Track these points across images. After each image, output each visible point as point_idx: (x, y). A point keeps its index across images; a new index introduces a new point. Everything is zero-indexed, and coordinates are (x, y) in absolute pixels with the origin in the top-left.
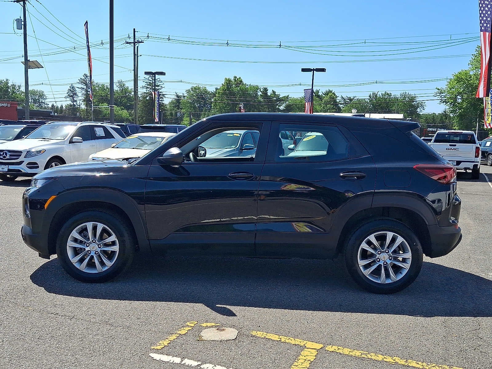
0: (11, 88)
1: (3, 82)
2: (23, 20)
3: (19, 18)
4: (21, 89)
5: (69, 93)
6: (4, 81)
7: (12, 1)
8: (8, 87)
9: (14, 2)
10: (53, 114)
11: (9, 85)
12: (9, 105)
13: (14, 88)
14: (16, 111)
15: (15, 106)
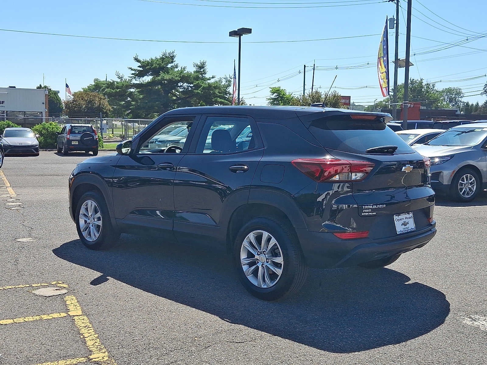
0: (425, 88)
1: (418, 82)
2: (396, 19)
3: (392, 17)
4: (435, 88)
5: (485, 89)
6: (419, 80)
7: (387, 1)
8: (422, 87)
9: (389, 1)
10: (458, 113)
11: (423, 84)
12: (412, 105)
13: (428, 87)
14: (419, 111)
15: (418, 106)
